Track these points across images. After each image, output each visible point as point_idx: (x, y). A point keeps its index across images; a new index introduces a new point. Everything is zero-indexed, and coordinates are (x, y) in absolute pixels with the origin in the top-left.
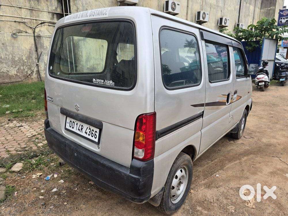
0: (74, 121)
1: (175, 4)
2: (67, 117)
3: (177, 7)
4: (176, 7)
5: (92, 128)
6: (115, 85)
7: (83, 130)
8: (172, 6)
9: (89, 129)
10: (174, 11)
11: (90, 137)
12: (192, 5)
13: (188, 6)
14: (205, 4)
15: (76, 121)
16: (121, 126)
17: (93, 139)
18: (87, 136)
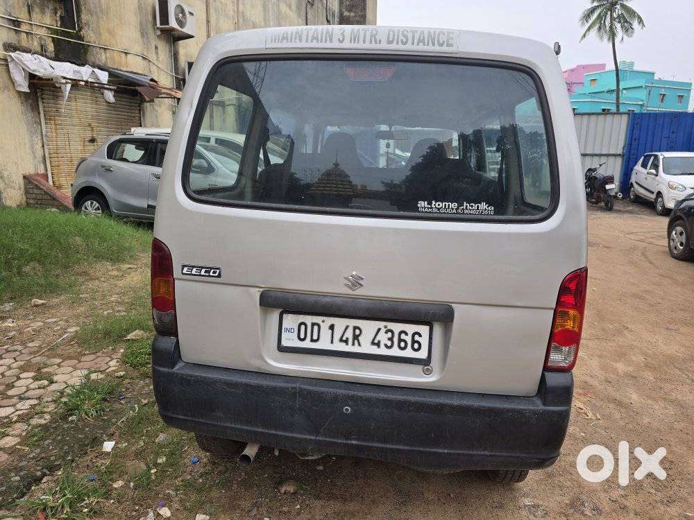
0: (318, 319)
1: (183, 11)
2: (285, 316)
3: (188, 20)
4: (185, 19)
5: (397, 327)
6: (495, 213)
7: (360, 338)
8: (176, 15)
9: (386, 332)
10: (181, 27)
11: (395, 352)
12: (218, 19)
13: (208, 22)
14: (243, 20)
15: (325, 318)
16: (519, 304)
17: (409, 353)
18: (383, 351)
